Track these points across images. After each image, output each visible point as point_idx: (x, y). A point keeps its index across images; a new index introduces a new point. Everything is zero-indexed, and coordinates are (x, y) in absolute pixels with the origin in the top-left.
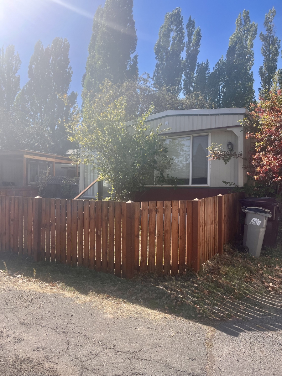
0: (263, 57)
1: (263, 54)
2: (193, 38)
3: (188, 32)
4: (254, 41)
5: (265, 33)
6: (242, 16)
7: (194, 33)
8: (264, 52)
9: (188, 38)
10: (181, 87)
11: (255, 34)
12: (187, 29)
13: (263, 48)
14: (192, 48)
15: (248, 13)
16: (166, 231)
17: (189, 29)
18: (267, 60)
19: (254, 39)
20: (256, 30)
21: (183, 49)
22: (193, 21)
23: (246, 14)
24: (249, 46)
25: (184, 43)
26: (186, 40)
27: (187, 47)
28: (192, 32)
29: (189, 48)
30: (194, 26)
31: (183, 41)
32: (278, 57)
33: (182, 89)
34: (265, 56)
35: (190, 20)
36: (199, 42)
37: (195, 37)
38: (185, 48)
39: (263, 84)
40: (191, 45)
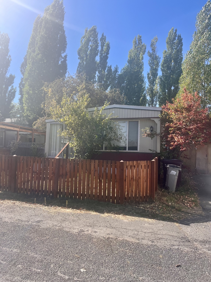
0: (150, 67)
1: (149, 65)
2: (105, 48)
3: (102, 43)
4: (144, 56)
5: (151, 52)
6: (137, 38)
7: (105, 45)
8: (150, 64)
9: (101, 47)
10: (96, 80)
11: (145, 51)
12: (101, 41)
13: (149, 61)
14: (104, 55)
15: (141, 37)
16: (139, 178)
17: (102, 42)
18: (152, 69)
19: (144, 54)
20: (145, 49)
21: (98, 54)
22: (105, 37)
23: (139, 38)
24: (140, 59)
25: (98, 50)
26: (99, 48)
27: (100, 54)
28: (104, 44)
29: (101, 54)
30: (105, 40)
31: (98, 49)
32: (158, 68)
33: (96, 82)
34: (150, 66)
35: (103, 35)
36: (108, 51)
37: (106, 48)
38: (99, 54)
39: (149, 84)
40: (103, 52)
